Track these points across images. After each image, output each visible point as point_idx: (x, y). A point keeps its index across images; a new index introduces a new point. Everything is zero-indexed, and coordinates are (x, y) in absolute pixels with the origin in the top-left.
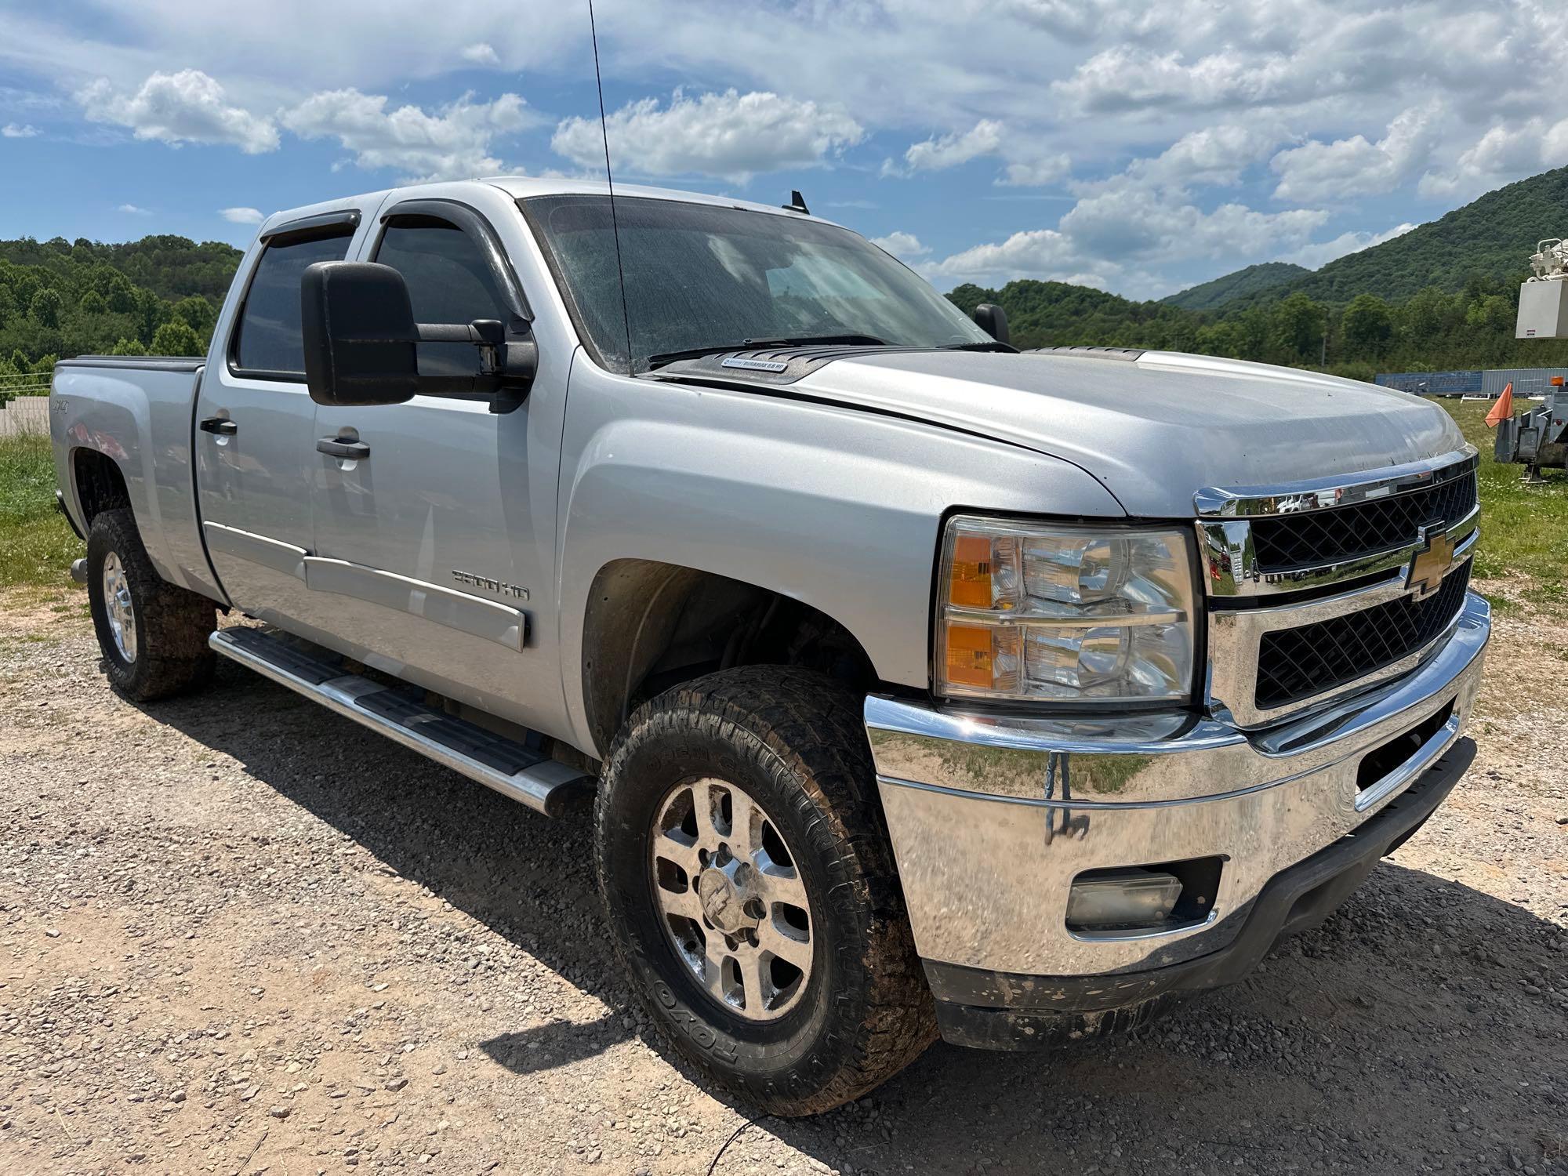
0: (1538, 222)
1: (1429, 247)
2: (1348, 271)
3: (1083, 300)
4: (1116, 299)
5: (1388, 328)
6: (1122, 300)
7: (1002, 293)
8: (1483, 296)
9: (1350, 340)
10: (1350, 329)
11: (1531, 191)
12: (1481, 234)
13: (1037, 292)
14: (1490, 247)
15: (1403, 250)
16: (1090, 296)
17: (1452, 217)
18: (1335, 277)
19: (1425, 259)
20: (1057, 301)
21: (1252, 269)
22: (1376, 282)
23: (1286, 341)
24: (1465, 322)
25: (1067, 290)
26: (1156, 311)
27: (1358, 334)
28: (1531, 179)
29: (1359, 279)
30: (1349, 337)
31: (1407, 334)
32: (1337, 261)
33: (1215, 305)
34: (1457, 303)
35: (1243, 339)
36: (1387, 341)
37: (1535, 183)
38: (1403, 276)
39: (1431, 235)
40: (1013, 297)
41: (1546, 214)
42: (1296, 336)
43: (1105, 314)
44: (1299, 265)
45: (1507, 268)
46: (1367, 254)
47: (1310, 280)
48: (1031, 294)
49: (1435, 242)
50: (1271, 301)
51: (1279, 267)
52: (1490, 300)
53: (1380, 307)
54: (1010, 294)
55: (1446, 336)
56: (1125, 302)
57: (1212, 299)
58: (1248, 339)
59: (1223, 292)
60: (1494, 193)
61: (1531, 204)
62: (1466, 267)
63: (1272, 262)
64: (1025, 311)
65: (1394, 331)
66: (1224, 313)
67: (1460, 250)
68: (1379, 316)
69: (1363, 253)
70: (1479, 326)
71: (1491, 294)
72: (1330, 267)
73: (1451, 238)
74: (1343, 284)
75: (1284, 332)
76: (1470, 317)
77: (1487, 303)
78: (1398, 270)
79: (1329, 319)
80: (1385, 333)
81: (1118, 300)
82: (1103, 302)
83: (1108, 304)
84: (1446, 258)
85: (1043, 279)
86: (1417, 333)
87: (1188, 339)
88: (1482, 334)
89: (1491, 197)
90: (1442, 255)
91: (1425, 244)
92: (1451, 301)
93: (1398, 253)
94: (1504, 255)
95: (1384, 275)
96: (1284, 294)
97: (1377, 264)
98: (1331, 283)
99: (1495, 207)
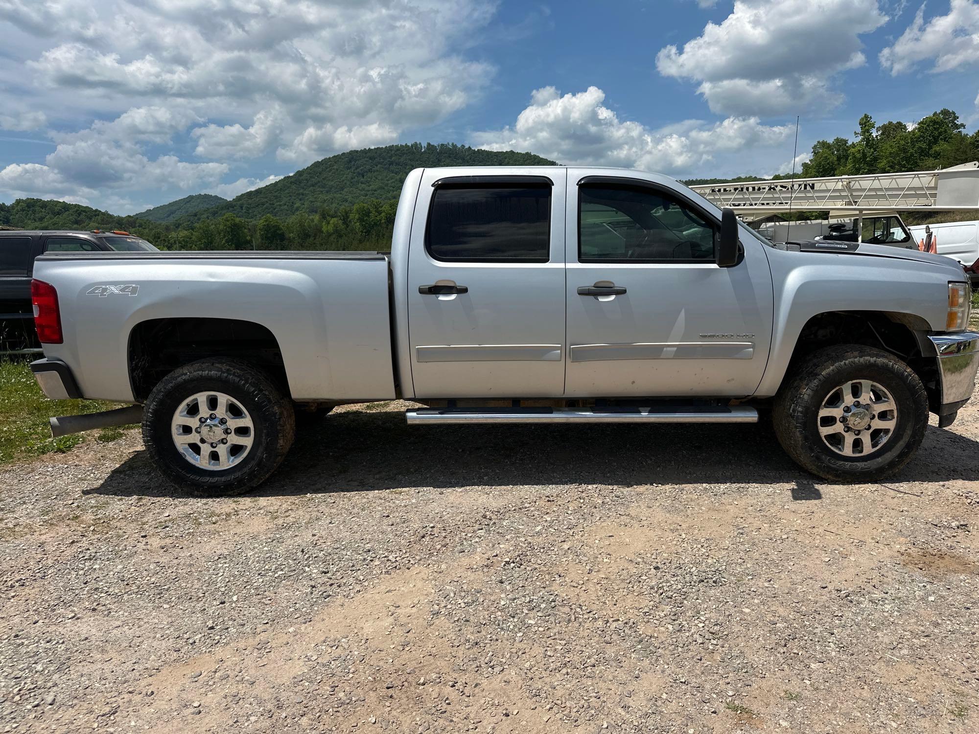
0: (342, 180)
1: (291, 190)
2: (250, 201)
3: (80, 214)
4: (103, 214)
5: (283, 235)
6: (109, 214)
7: (13, 206)
8: (328, 218)
9: (264, 241)
10: (262, 234)
11: (336, 163)
12: (316, 184)
13: (42, 207)
14: (322, 192)
15: (278, 190)
16: (84, 211)
17: (299, 174)
18: (243, 204)
19: (290, 196)
20: (59, 214)
21: (191, 197)
22: (267, 208)
23: (227, 241)
24: (322, 232)
25: (66, 207)
26: (135, 222)
27: (267, 238)
28: (334, 156)
29: (257, 206)
30: (263, 239)
31: (294, 238)
32: (242, 195)
33: (172, 219)
34: (316, 221)
35: (200, 241)
36: (284, 242)
37: (337, 159)
38: (280, 205)
39: (291, 183)
40: (23, 210)
41: (345, 176)
42: (232, 239)
43: (99, 224)
44: (219, 196)
45: (332, 203)
46: (259, 191)
47: (229, 206)
48: (37, 208)
49: (294, 187)
50: (208, 218)
51: (207, 197)
52: (333, 221)
53: (277, 222)
54: (19, 208)
55: (315, 239)
56: (111, 216)
57: (169, 216)
58: (203, 241)
59: (175, 211)
60: (318, 162)
61: (337, 170)
62: (312, 202)
63: (203, 194)
64: (35, 220)
65: (287, 236)
66: (179, 225)
67: (307, 192)
68: (277, 228)
69: (256, 191)
70: (330, 235)
71: (332, 217)
72: (239, 198)
73: (302, 185)
74: (248, 209)
75: (225, 236)
76: (324, 229)
77: (331, 222)
78: (277, 202)
79: (249, 229)
80: (282, 237)
81: (106, 215)
82: (96, 216)
83: (99, 218)
84: (301, 196)
85: (46, 198)
86: (299, 237)
87: (164, 240)
88: (332, 238)
89: (317, 164)
90: (299, 194)
91: (288, 187)
92: (313, 220)
93: (276, 192)
94: (329, 196)
95: (270, 204)
96: (214, 214)
97: (266, 198)
98: (242, 207)
99: (320, 170)
